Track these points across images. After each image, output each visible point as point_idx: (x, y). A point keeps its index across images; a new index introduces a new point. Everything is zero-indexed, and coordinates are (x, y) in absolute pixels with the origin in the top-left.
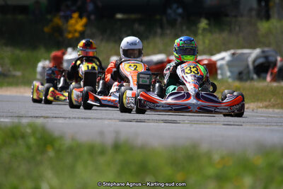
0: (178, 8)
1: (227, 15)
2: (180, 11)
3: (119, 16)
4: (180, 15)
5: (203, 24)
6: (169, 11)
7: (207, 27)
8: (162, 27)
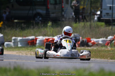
0: (40, 18)
1: (59, 21)
2: (41, 19)
3: (16, 21)
4: (40, 20)
5: (50, 24)
6: (36, 19)
7: (51, 25)
8: (33, 25)
